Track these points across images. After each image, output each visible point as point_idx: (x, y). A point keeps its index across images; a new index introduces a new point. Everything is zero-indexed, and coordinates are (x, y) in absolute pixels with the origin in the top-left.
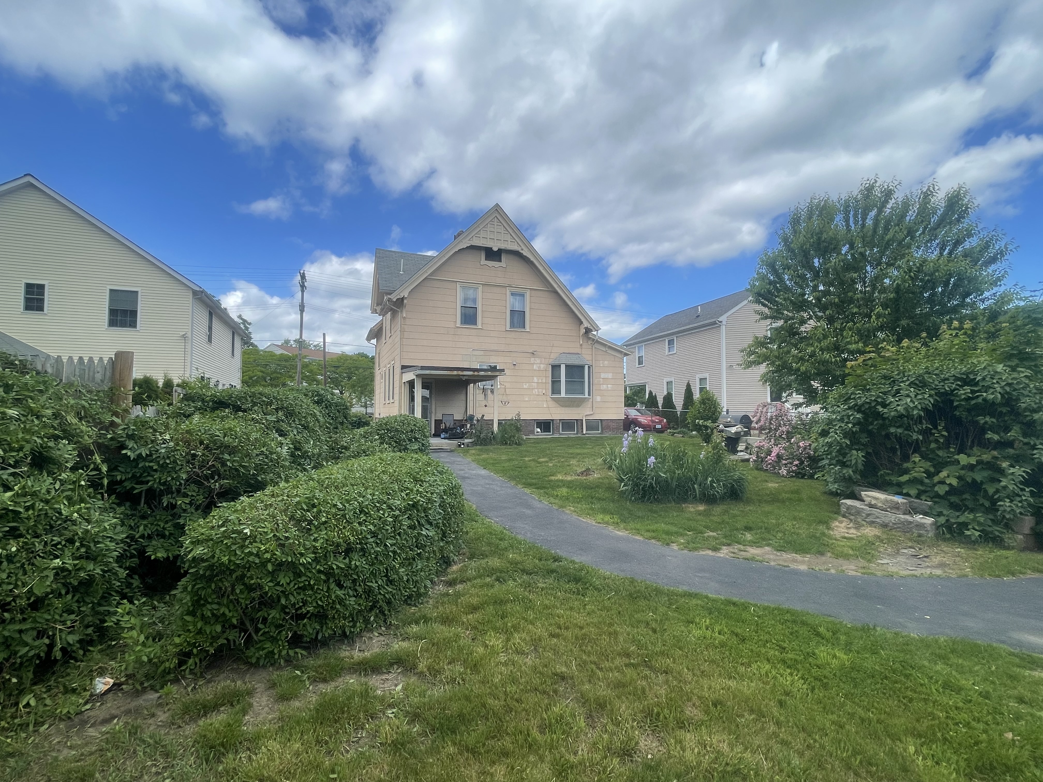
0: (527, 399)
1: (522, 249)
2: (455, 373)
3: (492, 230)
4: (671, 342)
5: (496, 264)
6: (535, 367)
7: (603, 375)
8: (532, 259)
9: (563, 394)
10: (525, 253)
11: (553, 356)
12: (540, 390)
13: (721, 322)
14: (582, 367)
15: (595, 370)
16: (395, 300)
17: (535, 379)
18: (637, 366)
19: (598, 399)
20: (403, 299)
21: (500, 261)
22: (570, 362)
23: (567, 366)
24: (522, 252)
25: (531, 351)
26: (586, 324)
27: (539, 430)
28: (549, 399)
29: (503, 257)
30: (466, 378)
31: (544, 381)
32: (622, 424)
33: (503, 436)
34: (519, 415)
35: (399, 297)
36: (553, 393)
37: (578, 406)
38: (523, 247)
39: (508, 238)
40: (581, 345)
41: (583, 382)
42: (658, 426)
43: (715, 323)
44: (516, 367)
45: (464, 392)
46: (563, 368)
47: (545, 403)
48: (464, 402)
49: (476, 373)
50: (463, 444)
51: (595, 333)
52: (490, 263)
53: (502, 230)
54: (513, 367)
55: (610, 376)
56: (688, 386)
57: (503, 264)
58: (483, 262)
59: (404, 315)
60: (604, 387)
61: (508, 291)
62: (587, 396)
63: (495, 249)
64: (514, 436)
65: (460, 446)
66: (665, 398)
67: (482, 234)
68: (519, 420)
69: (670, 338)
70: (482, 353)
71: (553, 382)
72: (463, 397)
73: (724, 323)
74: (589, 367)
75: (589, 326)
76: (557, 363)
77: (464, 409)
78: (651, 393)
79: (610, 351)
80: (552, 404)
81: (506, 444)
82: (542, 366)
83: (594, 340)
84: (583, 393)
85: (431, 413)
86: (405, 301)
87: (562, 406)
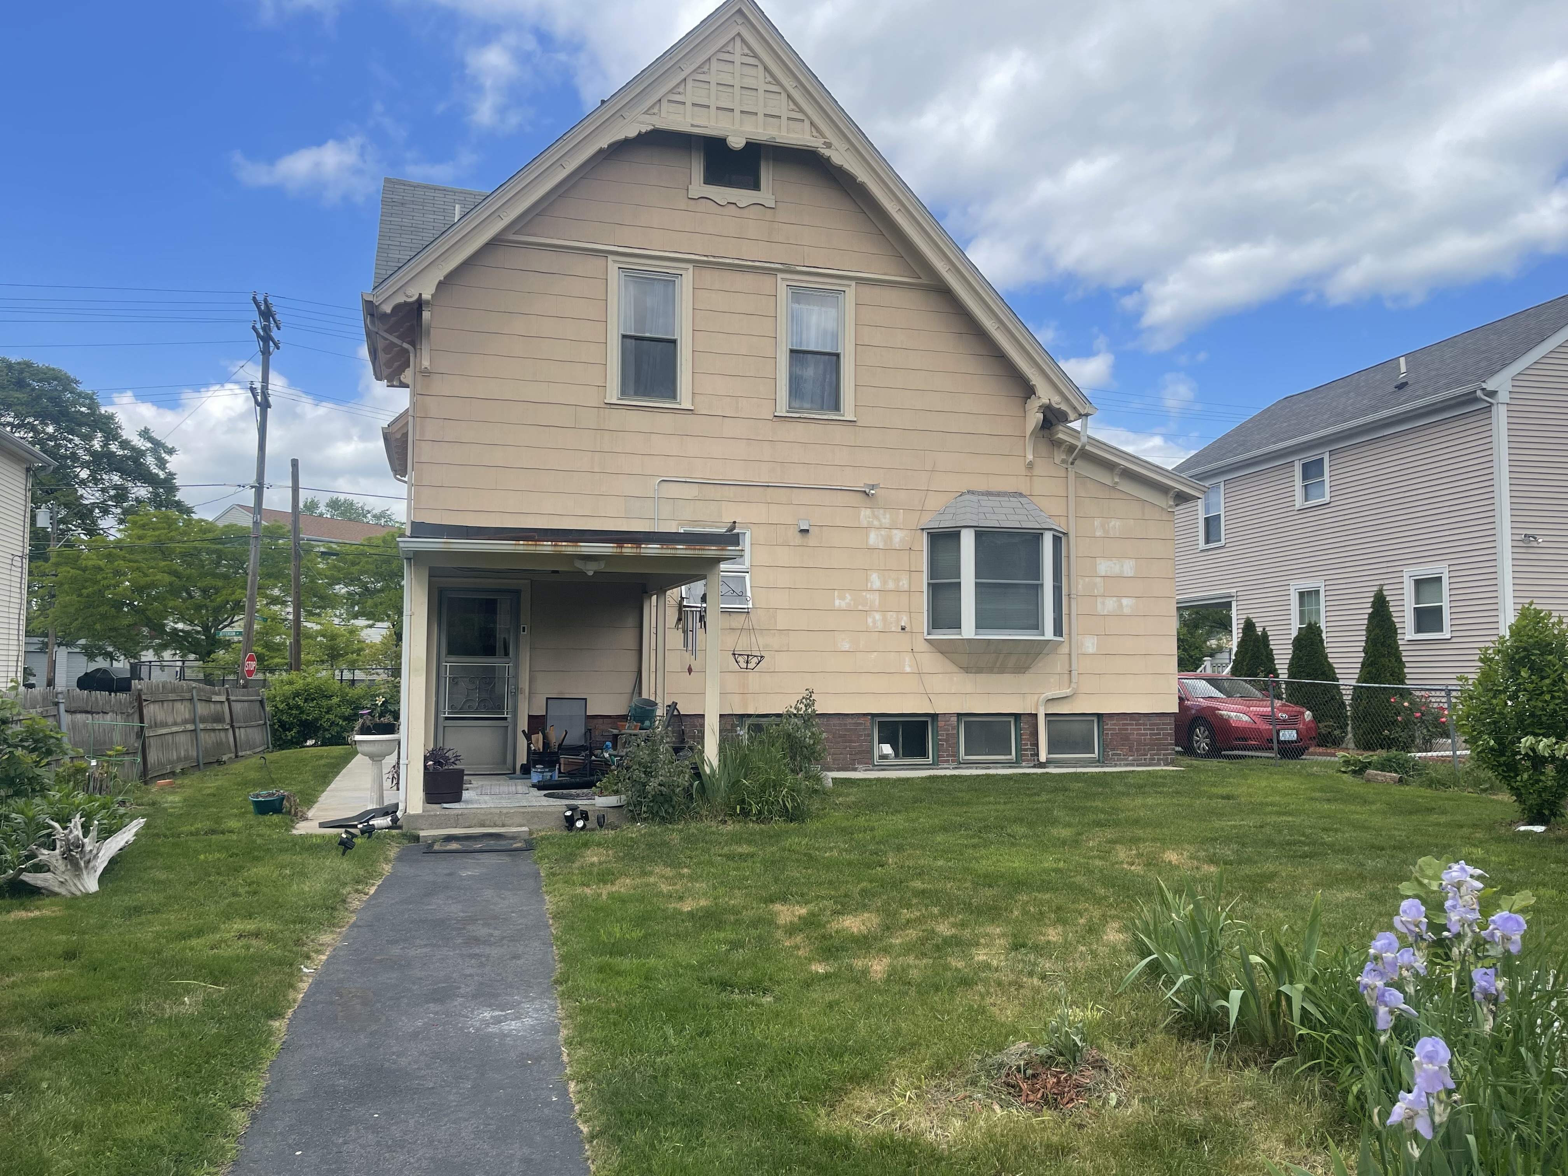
0: (847, 647)
1: (829, 145)
2: (546, 547)
3: (727, 79)
4: (1312, 470)
5: (743, 196)
6: (874, 539)
7: (1104, 567)
8: (862, 175)
9: (968, 629)
10: (840, 156)
11: (935, 502)
12: (893, 616)
13: (1493, 394)
14: (1034, 538)
15: (1075, 548)
16: (387, 308)
17: (875, 581)
18: (1202, 545)
19: (1090, 645)
20: (419, 305)
21: (756, 187)
22: (991, 521)
23: (981, 535)
24: (826, 152)
25: (860, 485)
26: (1045, 395)
27: (887, 749)
28: (923, 646)
29: (766, 176)
30: (601, 566)
31: (904, 584)
32: (1170, 729)
33: (734, 785)
34: (809, 701)
35: (401, 299)
36: (936, 623)
37: (1021, 669)
38: (831, 137)
39: (781, 106)
40: (1030, 466)
41: (1038, 588)
42: (1289, 735)
43: (1470, 399)
44: (812, 540)
45: (631, 621)
46: (968, 542)
47: (907, 658)
48: (632, 657)
49: (628, 549)
50: (585, 816)
51: (1076, 425)
52: (722, 193)
53: (757, 79)
54: (798, 539)
55: (1128, 568)
56: (1380, 606)
57: (765, 195)
58: (698, 187)
59: (426, 363)
60: (1110, 604)
61: (782, 287)
62: (1049, 633)
63: (736, 142)
64: (776, 785)
65: (570, 822)
66: (1298, 643)
67: (692, 93)
68: (810, 719)
69: (1311, 456)
70: (691, 491)
71: (935, 589)
72: (627, 637)
73: (1503, 396)
74: (1057, 540)
75: (1056, 401)
76: (947, 523)
77: (631, 678)
78: (1249, 626)
79: (1127, 487)
80: (930, 661)
81: (746, 813)
82: (898, 536)
83: (1071, 448)
84: (1036, 625)
85: (515, 694)
86: (426, 315)
87: (967, 670)
